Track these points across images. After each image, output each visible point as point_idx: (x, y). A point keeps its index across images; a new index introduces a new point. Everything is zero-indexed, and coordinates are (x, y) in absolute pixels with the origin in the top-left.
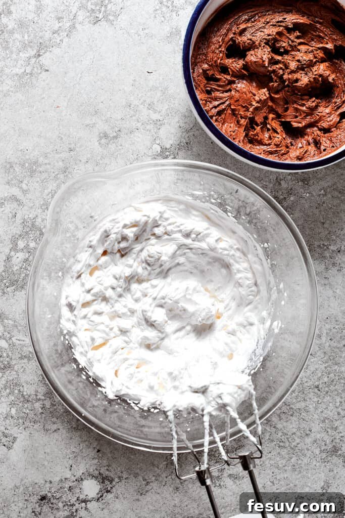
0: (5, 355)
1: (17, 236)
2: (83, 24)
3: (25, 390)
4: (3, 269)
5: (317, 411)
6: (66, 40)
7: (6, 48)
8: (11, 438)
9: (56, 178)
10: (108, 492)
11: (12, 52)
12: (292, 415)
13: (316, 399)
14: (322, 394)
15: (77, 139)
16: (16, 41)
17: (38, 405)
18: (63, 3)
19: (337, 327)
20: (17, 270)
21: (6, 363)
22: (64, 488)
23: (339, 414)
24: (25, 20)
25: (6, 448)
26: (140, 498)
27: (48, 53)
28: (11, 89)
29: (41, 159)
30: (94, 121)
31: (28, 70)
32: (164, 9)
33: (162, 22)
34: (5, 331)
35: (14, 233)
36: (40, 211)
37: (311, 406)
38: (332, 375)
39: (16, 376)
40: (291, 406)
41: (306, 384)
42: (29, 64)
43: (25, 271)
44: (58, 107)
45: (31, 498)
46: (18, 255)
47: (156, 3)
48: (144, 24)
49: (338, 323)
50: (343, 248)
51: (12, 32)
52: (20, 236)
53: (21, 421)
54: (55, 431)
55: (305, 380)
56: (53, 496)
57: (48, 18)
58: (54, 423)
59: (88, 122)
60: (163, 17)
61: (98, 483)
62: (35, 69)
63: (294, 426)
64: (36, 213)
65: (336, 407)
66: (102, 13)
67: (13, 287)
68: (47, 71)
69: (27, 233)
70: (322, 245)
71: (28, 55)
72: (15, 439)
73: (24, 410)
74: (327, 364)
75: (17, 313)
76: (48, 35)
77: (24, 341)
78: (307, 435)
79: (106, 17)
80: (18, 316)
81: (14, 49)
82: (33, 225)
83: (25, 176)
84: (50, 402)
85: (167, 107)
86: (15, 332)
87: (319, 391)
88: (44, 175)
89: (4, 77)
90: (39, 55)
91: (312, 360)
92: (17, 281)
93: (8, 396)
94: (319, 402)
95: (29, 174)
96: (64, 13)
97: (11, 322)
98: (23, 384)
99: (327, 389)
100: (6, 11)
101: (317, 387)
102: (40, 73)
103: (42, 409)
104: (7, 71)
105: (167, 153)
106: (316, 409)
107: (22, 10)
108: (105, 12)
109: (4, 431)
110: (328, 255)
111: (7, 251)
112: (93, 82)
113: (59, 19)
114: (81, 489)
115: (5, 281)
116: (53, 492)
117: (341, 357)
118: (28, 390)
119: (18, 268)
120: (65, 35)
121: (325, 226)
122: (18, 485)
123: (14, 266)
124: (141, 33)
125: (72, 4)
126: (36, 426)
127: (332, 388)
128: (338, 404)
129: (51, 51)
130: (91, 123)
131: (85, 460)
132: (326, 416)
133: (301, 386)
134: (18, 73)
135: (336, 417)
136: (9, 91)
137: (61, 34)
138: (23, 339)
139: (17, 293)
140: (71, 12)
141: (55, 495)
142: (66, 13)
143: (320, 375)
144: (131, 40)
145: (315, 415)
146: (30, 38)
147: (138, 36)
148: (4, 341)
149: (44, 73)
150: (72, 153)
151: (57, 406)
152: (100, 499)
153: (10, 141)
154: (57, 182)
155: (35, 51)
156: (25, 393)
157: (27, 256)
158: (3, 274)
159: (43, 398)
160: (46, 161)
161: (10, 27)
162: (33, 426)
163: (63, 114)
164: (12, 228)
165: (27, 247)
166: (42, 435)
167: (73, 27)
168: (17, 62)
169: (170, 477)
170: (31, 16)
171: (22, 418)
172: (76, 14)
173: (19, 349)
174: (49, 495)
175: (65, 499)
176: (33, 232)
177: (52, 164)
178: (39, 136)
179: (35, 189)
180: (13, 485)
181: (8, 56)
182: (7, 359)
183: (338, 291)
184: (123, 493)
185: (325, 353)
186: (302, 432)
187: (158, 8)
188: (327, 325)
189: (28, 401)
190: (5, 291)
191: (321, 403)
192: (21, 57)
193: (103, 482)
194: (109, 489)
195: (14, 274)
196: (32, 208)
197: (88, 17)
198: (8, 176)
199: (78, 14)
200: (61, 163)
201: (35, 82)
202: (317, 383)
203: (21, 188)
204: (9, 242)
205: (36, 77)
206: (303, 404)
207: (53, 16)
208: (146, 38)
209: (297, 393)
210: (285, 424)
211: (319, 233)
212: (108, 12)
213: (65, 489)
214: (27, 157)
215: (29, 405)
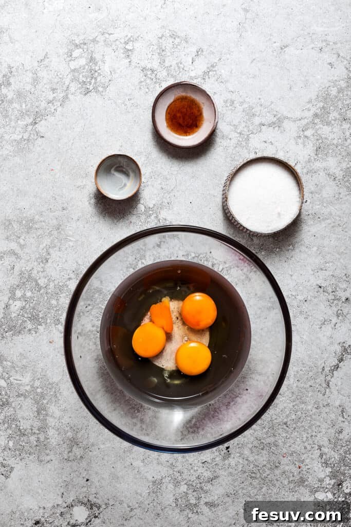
0: (3, 393)
1: (15, 286)
2: (76, 94)
3: (22, 424)
4: (2, 315)
5: (285, 446)
6: (59, 109)
7: (6, 116)
8: (9, 468)
9: (50, 234)
10: (96, 517)
11: (11, 120)
12: (262, 449)
13: (284, 435)
14: (290, 431)
15: (69, 199)
16: (15, 109)
17: (33, 439)
18: (57, 75)
19: (304, 369)
20: (15, 317)
21: (5, 400)
22: (56, 514)
23: (305, 448)
24: (23, 90)
25: (3, 477)
26: (125, 523)
27: (43, 121)
28: (10, 153)
29: (37, 217)
30: (84, 183)
31: (26, 136)
32: (148, 81)
33: (147, 93)
34: (4, 372)
35: (13, 283)
36: (36, 264)
37: (280, 441)
38: (299, 413)
39: (13, 412)
40: (262, 441)
41: (276, 421)
42: (26, 131)
43: (22, 318)
44: (52, 170)
45: (26, 522)
46: (16, 303)
47: (141, 75)
48: (130, 95)
49: (305, 365)
50: (309, 298)
51: (11, 102)
52: (18, 286)
53: (17, 452)
54: (48, 462)
55: (274, 417)
56: (46, 521)
57: (44, 90)
58: (47, 455)
59: (79, 183)
60: (148, 88)
61: (87, 509)
62: (32, 136)
63: (265, 459)
64: (32, 265)
65: (303, 442)
66: (92, 85)
67: (11, 333)
68: (43, 137)
69: (24, 283)
70: (290, 296)
71: (25, 123)
72: (12, 469)
73: (21, 443)
74: (294, 403)
75: (15, 356)
76: (43, 104)
77: (20, 380)
78: (276, 467)
79: (96, 89)
80: (15, 358)
81: (13, 117)
82: (29, 276)
83: (22, 232)
84: (43, 436)
85: (151, 170)
86: (13, 373)
87: (288, 427)
88: (40, 232)
89: (4, 143)
90: (36, 123)
91: (281, 399)
92: (15, 327)
93: (6, 430)
94: (288, 437)
95: (26, 230)
96: (58, 85)
97: (9, 364)
98: (20, 420)
99: (294, 426)
100: (5, 83)
101: (285, 424)
102: (36, 139)
103: (37, 442)
104: (7, 137)
105: (151, 212)
106: (284, 443)
107: (20, 82)
108: (95, 83)
109: (3, 461)
110: (296, 304)
111: (6, 299)
112: (84, 149)
113: (54, 90)
114: (71, 514)
115: (4, 327)
116: (46, 517)
117: (307, 397)
118: (25, 425)
119: (16, 315)
120: (59, 105)
121: (293, 277)
122: (14, 510)
123: (13, 313)
124: (127, 103)
125: (65, 77)
126: (31, 457)
127: (299, 424)
128: (305, 439)
129: (46, 119)
130: (82, 184)
131: (76, 488)
132: (294, 450)
133: (271, 423)
134: (16, 139)
135: (303, 451)
136: (8, 155)
137: (55, 104)
138: (20, 379)
139: (15, 337)
140: (64, 84)
141: (48, 520)
142: (60, 85)
143: (288, 413)
144: (118, 109)
145: (284, 449)
146: (27, 107)
147: (125, 106)
148: (3, 381)
149: (40, 139)
150: (65, 212)
151: (50, 439)
152: (89, 524)
153: (9, 200)
154: (51, 238)
155: (32, 120)
156: (21, 428)
157: (24, 305)
158: (2, 320)
159: (38, 432)
160: (42, 219)
161: (9, 97)
162: (29, 457)
163: (57, 176)
164: (11, 279)
165: (24, 296)
166: (37, 465)
167: (66, 97)
168: (16, 130)
169: (152, 504)
170: (28, 87)
171: (19, 450)
172: (69, 85)
173: (16, 388)
174: (43, 519)
175: (57, 524)
176: (30, 283)
177: (47, 221)
178: (35, 196)
179: (31, 244)
180: (10, 510)
181: (8, 123)
182: (6, 397)
183: (305, 337)
184: (109, 518)
185: (293, 393)
186: (272, 464)
187: (143, 80)
188: (294, 368)
189: (24, 434)
190: (4, 335)
191: (289, 438)
192: (19, 124)
193: (91, 508)
194: (97, 515)
195: (12, 320)
196: (28, 261)
197: (80, 88)
198: (7, 232)
199: (70, 85)
200: (55, 221)
201: (32, 148)
202: (285, 420)
203: (19, 243)
204: (8, 292)
205: (32, 143)
206: (272, 439)
207: (48, 87)
208: (132, 108)
209: (267, 429)
210: (256, 457)
211: (288, 285)
212: (98, 84)
213: (58, 515)
214: (25, 215)
215: (25, 438)
